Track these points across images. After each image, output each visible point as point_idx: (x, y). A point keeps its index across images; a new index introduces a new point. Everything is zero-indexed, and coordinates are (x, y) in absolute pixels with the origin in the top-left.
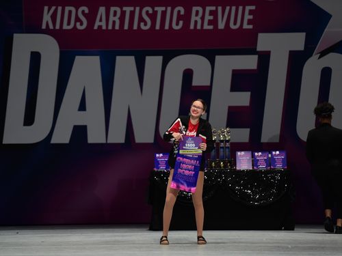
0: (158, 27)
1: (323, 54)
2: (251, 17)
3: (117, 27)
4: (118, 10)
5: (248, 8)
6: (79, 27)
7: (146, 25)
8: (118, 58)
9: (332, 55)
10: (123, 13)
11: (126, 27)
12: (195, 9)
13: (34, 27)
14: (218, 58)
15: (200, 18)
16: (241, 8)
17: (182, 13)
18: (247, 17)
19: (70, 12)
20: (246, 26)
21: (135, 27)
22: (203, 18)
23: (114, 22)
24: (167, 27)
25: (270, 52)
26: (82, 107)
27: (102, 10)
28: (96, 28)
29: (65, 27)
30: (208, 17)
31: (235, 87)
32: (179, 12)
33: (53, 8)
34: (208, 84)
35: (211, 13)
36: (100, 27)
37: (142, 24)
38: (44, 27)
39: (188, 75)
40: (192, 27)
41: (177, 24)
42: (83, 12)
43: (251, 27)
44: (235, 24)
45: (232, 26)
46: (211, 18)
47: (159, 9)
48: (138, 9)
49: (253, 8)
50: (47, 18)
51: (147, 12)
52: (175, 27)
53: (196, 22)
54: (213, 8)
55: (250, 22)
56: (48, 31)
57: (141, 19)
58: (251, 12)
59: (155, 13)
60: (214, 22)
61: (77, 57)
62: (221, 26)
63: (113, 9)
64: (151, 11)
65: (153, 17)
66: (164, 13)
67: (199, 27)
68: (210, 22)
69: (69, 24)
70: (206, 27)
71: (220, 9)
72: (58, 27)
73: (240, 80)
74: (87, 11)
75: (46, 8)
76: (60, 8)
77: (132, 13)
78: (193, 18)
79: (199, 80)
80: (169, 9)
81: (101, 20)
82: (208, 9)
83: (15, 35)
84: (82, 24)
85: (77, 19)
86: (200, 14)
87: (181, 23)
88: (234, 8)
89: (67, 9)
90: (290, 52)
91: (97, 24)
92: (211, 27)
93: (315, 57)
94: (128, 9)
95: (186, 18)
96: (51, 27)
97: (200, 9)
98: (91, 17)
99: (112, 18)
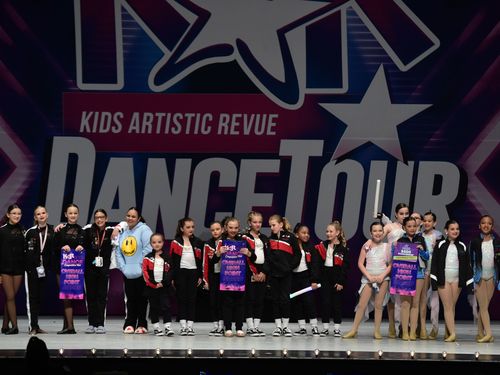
0: (187, 132)
1: (340, 160)
2: (274, 124)
3: (150, 132)
4: (151, 115)
5: (271, 116)
6: (114, 130)
7: (176, 129)
8: (151, 160)
9: (347, 162)
10: (156, 118)
11: (158, 131)
12: (222, 116)
13: (73, 131)
14: (244, 162)
15: (227, 124)
16: (265, 116)
17: (211, 119)
18: (271, 124)
19: (106, 117)
20: (269, 133)
21: (167, 132)
22: (230, 125)
23: (147, 127)
24: (196, 132)
25: (291, 157)
26: (116, 205)
27: (136, 115)
28: (130, 132)
29: (102, 131)
30: (234, 124)
31: (259, 189)
32: (208, 118)
33: (91, 113)
34: (234, 185)
35: (237, 120)
36: (134, 131)
37: (173, 129)
38: (82, 130)
39: (215, 176)
40: (219, 132)
41: (206, 129)
42: (118, 117)
43: (274, 133)
44: (260, 130)
45: (257, 133)
46: (238, 124)
47: (190, 116)
48: (169, 115)
49: (276, 116)
50: (85, 122)
51: (178, 118)
52: (203, 132)
53: (223, 128)
54: (240, 115)
55: (273, 129)
56: (85, 135)
57: (172, 125)
58: (274, 120)
59: (185, 119)
60: (240, 128)
61: (112, 159)
62: (247, 132)
63: (146, 115)
64: (181, 117)
65: (183, 122)
66: (194, 119)
67: (226, 133)
68: (236, 129)
69: (105, 127)
70: (233, 132)
71: (246, 116)
72: (94, 131)
73: (263, 183)
74: (122, 116)
75: (84, 113)
76: (97, 113)
77: (164, 119)
78: (221, 124)
79: (225, 182)
80: (199, 115)
81: (135, 125)
82: (235, 116)
83: (55, 138)
84: (117, 128)
85: (113, 124)
86: (227, 121)
87: (209, 128)
88: (258, 116)
89: (104, 114)
90: (310, 157)
91: (131, 128)
92: (237, 133)
93: (332, 162)
94: (160, 115)
95: (214, 124)
96: (88, 130)
97: (227, 116)
98: (126, 122)
99: (145, 123)
